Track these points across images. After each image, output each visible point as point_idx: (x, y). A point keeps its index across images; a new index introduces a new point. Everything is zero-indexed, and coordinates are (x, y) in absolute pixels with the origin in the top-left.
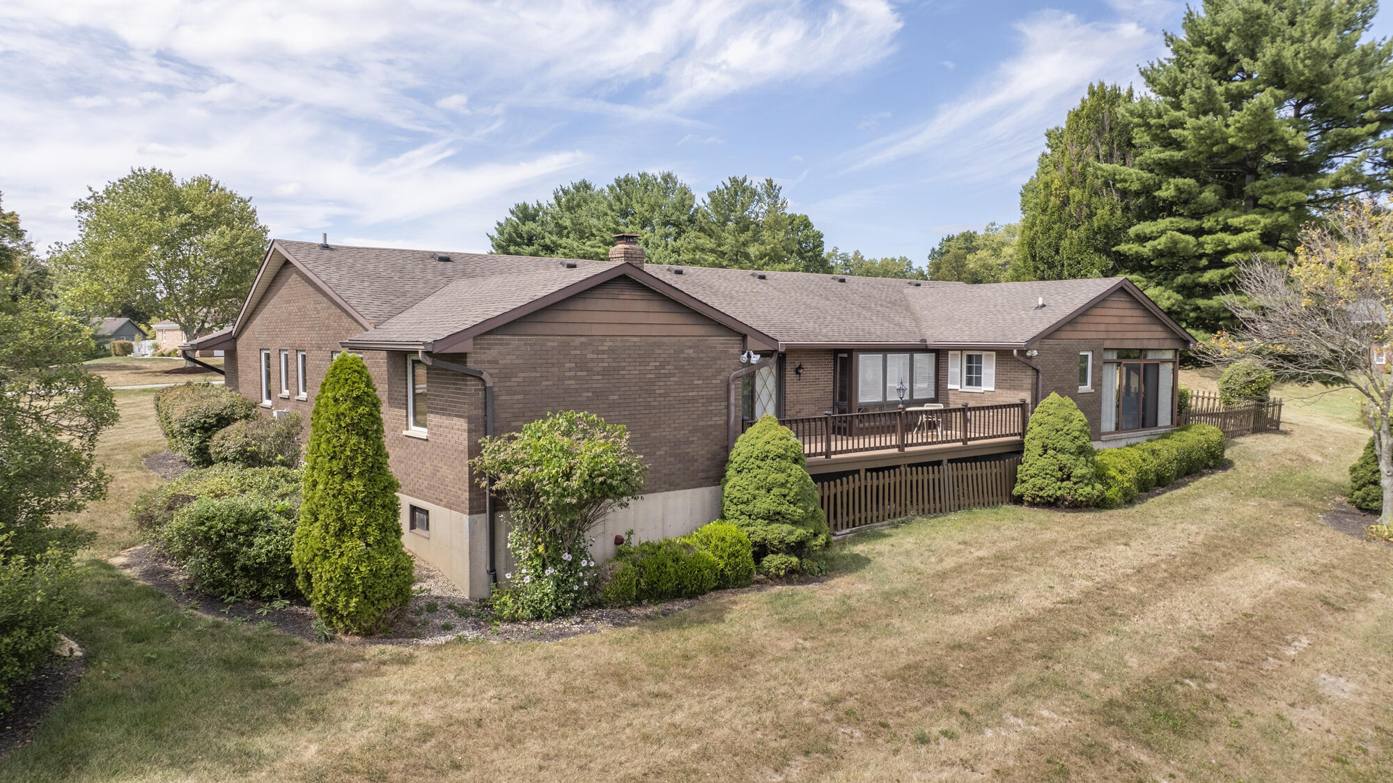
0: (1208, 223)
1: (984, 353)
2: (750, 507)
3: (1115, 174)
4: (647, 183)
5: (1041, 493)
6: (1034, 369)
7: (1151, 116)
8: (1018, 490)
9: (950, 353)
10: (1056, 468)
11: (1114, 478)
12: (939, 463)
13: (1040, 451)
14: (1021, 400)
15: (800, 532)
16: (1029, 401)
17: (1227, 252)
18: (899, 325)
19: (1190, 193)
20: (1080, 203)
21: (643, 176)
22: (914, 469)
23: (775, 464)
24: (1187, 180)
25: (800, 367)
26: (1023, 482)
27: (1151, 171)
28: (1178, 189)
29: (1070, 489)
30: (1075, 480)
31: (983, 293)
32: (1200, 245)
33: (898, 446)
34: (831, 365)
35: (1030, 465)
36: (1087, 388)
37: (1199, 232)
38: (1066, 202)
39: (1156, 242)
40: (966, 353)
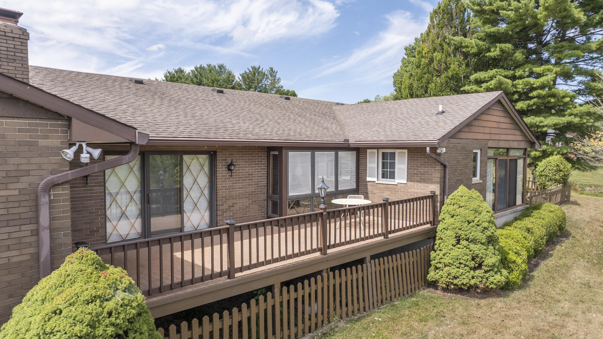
0: (519, 73)
1: (397, 151)
3: (462, 43)
4: (211, 69)
5: (455, 282)
6: (442, 164)
7: (485, 4)
8: (432, 275)
9: (368, 151)
10: (470, 258)
11: (514, 262)
12: (361, 261)
13: (454, 241)
14: (431, 192)
16: (438, 192)
17: (532, 89)
18: (327, 128)
19: (508, 53)
20: (439, 61)
21: (209, 66)
22: (337, 272)
24: (507, 45)
25: (231, 164)
26: (437, 268)
27: (484, 41)
28: (502, 51)
29: (482, 278)
30: (486, 269)
31: (390, 107)
32: (514, 86)
33: (320, 250)
34: (265, 162)
35: (444, 255)
36: (476, 180)
37: (514, 78)
38: (432, 60)
39: (489, 84)
40: (381, 151)
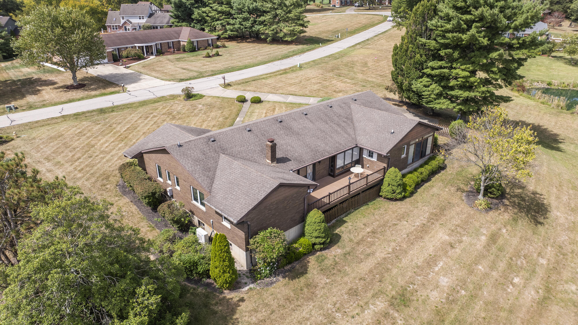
0: (454, 65)
2: (311, 235)
5: (387, 196)
6: (388, 158)
10: (392, 190)
12: (359, 194)
14: (384, 167)
15: (324, 240)
16: (386, 167)
19: (449, 55)
22: (352, 198)
23: (318, 225)
24: (449, 50)
26: (382, 192)
29: (395, 195)
30: (397, 193)
33: (348, 193)
35: (385, 188)
36: (404, 156)
